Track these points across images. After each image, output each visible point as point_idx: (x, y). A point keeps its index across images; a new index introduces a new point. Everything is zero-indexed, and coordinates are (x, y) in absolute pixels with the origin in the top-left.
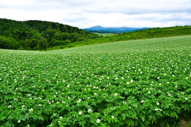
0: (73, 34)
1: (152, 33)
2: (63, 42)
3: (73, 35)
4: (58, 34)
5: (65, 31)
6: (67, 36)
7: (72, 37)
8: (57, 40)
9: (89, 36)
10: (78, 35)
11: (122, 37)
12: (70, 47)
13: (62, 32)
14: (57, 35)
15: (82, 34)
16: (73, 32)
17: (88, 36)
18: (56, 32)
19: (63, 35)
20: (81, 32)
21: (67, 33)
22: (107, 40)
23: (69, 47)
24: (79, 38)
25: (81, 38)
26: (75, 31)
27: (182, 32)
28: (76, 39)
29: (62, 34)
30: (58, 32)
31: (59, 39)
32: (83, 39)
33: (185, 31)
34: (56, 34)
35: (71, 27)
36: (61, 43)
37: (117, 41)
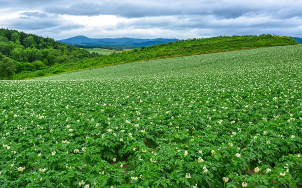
0: (46, 50)
1: (189, 48)
2: (31, 64)
3: (46, 52)
4: (18, 50)
5: (30, 46)
6: (35, 53)
7: (45, 55)
8: (18, 61)
9: (74, 54)
10: (55, 52)
11: (142, 54)
12: (56, 73)
13: (26, 47)
14: (18, 52)
15: (63, 50)
16: (44, 46)
17: (72, 53)
18: (15, 47)
19: (28, 52)
20: (59, 46)
21: (35, 49)
22: (118, 60)
23: (54, 73)
24: (57, 58)
25: (62, 58)
26: (50, 45)
27: (231, 45)
28: (53, 60)
29: (25, 51)
30: (18, 47)
31: (21, 59)
32: (65, 59)
33: (236, 44)
34: (16, 50)
35: (40, 38)
36: (27, 66)
37: (135, 60)
